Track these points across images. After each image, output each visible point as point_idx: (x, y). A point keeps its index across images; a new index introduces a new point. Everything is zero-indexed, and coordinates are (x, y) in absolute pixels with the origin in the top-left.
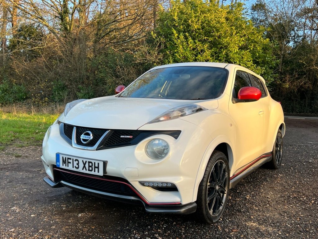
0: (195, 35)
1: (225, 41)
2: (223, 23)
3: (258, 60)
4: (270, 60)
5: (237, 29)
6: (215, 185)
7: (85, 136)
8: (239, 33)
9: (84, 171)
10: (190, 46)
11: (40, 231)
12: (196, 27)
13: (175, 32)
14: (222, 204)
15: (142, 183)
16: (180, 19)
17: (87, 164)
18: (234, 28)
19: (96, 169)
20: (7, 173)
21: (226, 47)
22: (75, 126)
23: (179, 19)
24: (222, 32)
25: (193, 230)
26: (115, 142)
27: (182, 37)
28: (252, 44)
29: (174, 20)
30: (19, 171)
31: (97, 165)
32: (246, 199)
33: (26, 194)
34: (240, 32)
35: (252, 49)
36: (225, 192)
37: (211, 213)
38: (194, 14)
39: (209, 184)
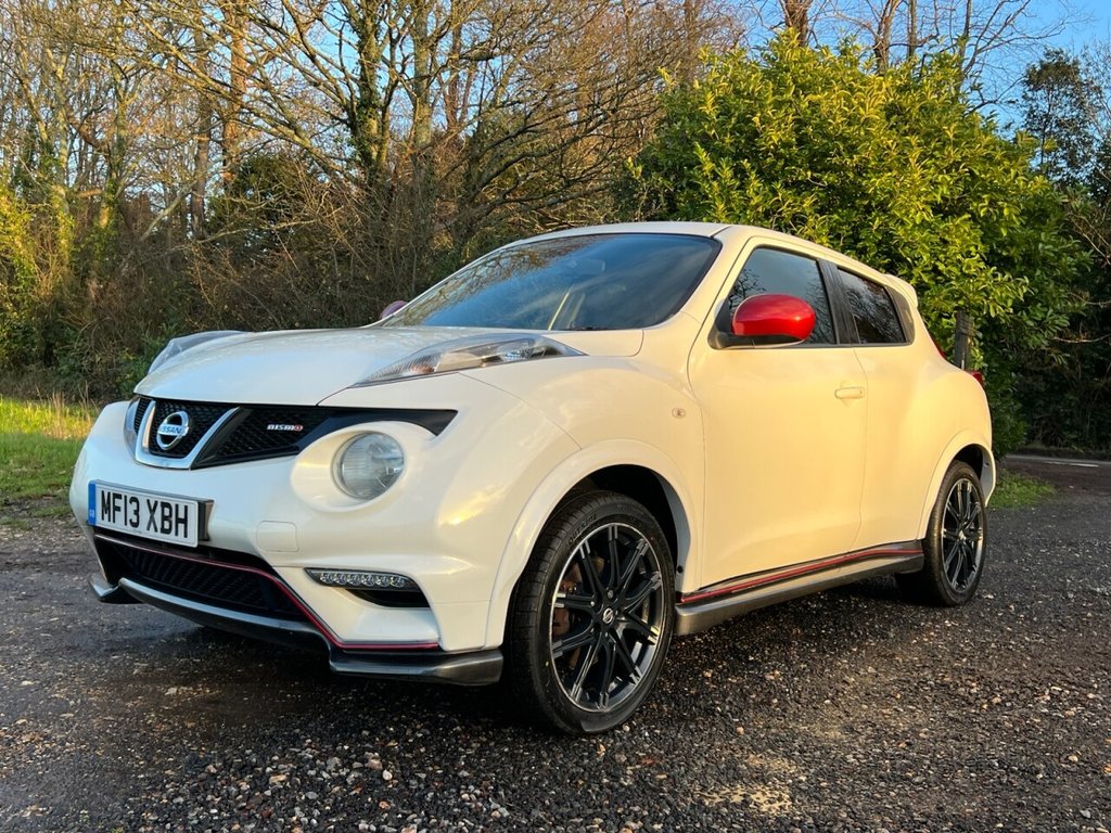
0: (773, 164)
1: (875, 183)
2: (867, 122)
3: (1004, 254)
4: (1054, 252)
5: (927, 144)
6: (597, 608)
7: (172, 426)
8: (932, 156)
9: (152, 535)
10: (753, 203)
11: (19, 722)
12: (775, 139)
13: (703, 155)
14: (632, 676)
15: (315, 574)
16: (726, 112)
17: (159, 508)
18: (914, 140)
19: (181, 526)
20: (34, 577)
21: (883, 208)
22: (154, 399)
23: (720, 114)
24: (867, 153)
25: (506, 750)
26: (250, 444)
27: (727, 173)
28: (985, 196)
29: (704, 117)
30: (76, 572)
31: (181, 516)
32: (763, 679)
33: (48, 631)
34: (936, 153)
35: (982, 215)
36: (650, 638)
37: (574, 694)
38: (774, 95)
39: (564, 596)
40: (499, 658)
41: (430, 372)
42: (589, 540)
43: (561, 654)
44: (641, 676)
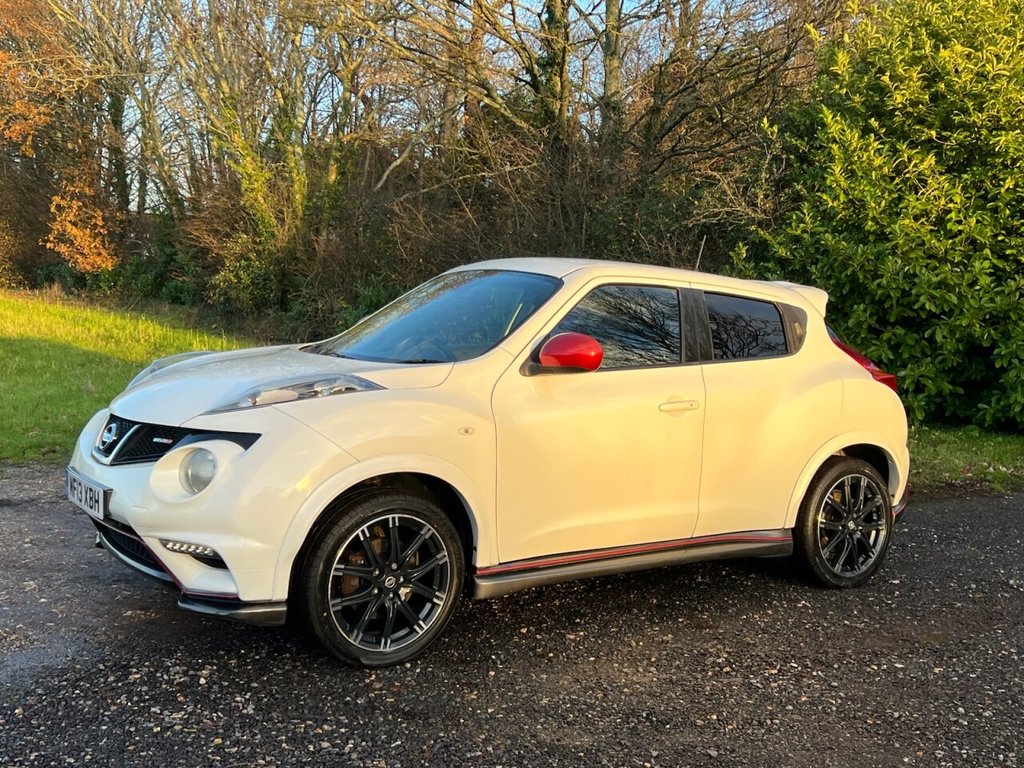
6: (380, 576)
7: (107, 434)
9: (86, 508)
10: (876, 165)
12: (901, 99)
13: (829, 117)
15: (164, 542)
17: (89, 492)
19: (97, 505)
26: (144, 450)
29: (835, 78)
31: (97, 498)
36: (435, 600)
37: (354, 640)
38: (914, 49)
39: (342, 566)
40: (285, 609)
41: (255, 405)
42: (368, 527)
43: (340, 608)
44: (426, 628)
